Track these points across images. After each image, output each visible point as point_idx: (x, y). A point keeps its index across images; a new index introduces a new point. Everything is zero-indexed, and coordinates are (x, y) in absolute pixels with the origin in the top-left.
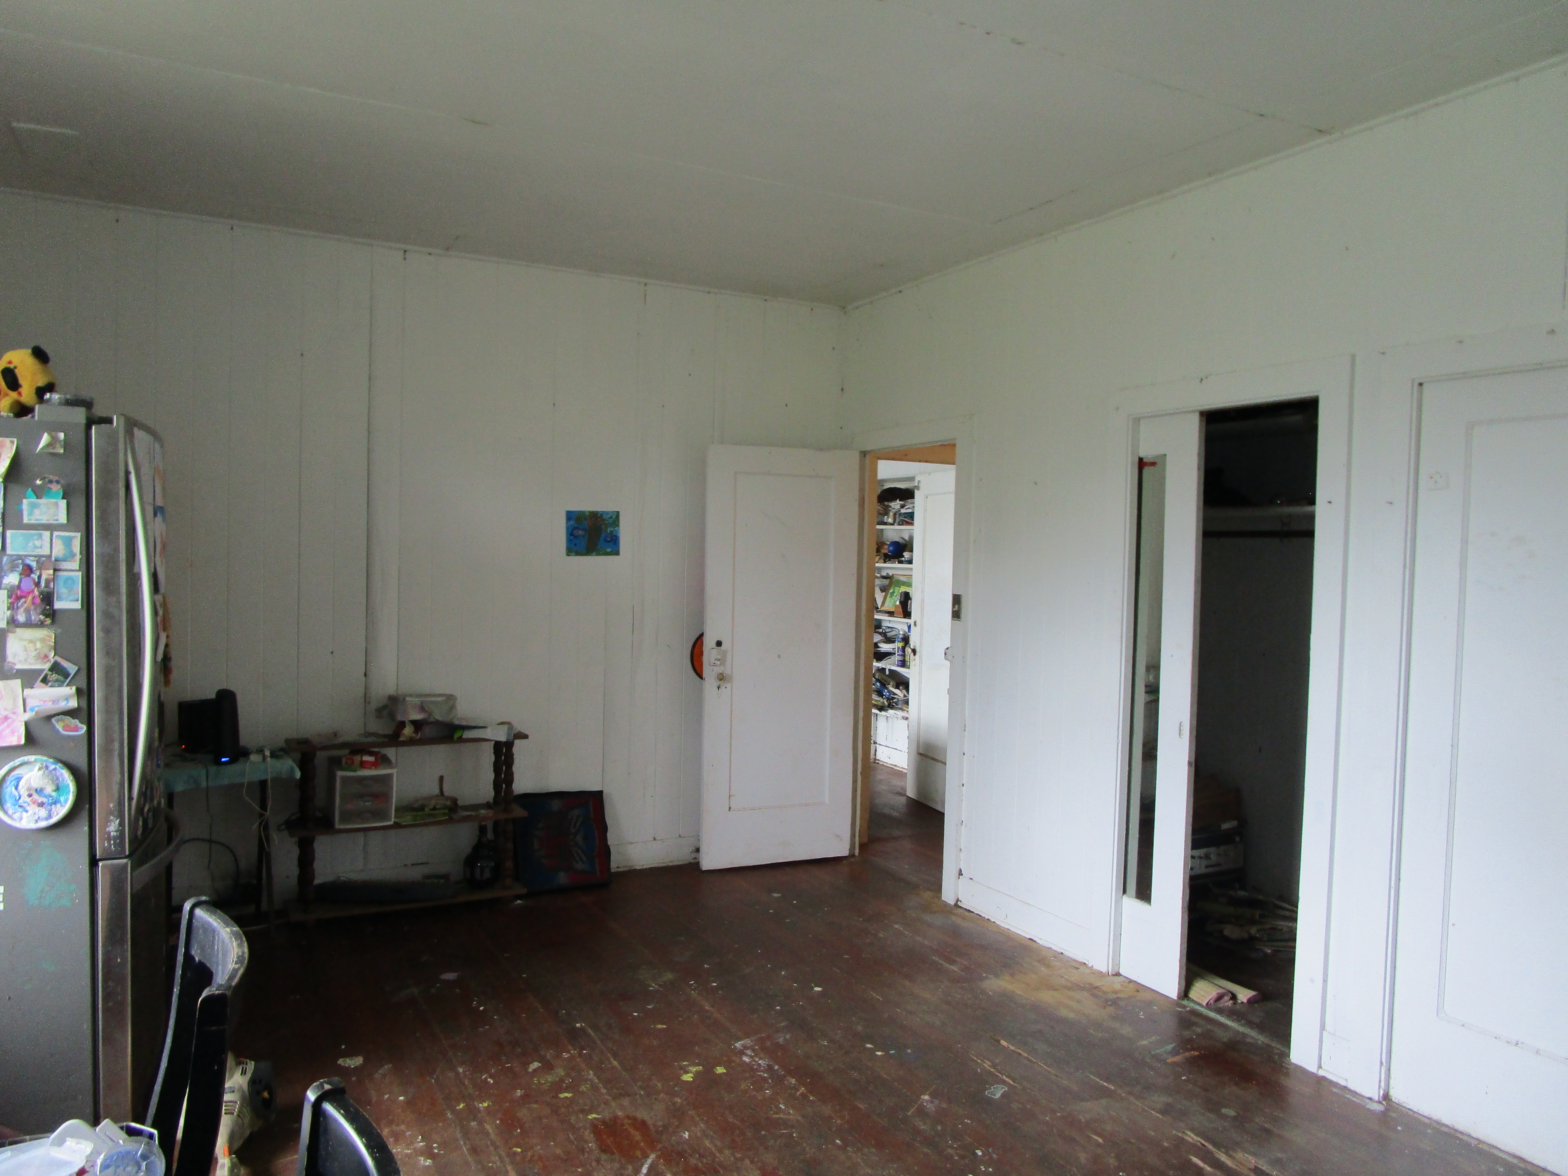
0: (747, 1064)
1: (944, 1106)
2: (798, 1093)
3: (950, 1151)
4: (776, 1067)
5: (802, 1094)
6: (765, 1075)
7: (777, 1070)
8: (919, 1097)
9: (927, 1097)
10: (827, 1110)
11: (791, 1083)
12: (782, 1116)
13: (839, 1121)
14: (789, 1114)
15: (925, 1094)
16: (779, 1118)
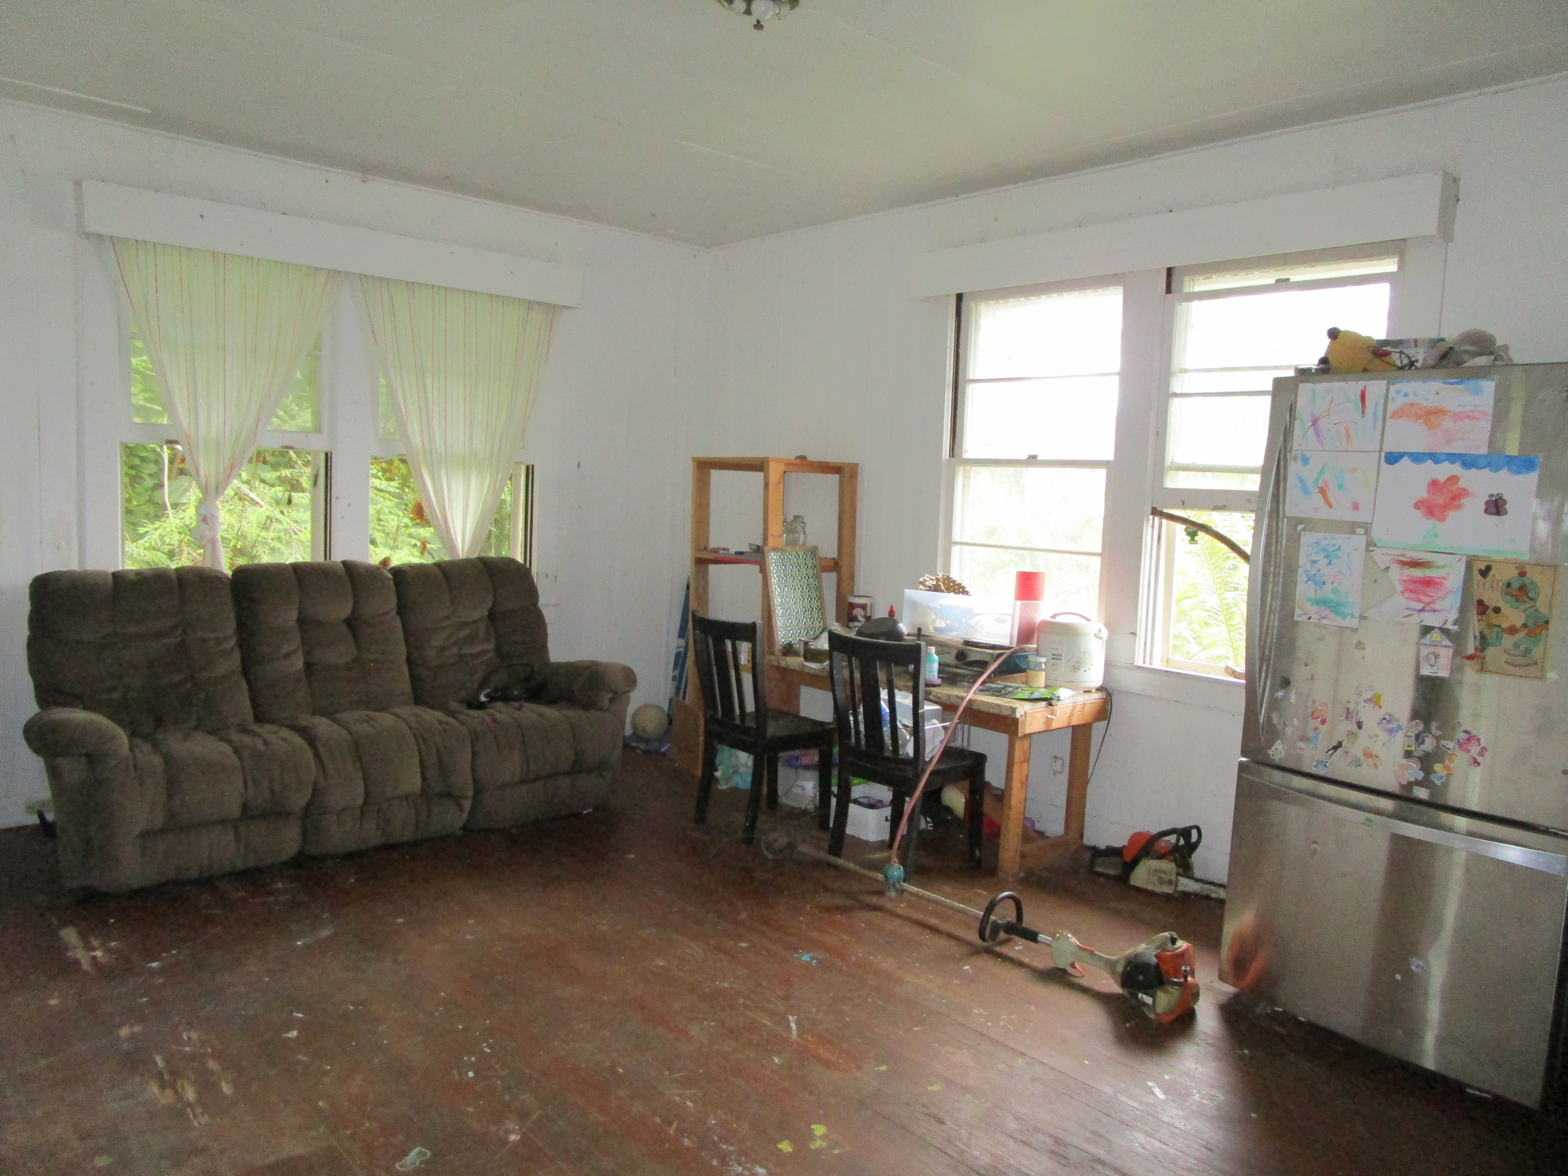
0: (755, 1162)
1: (493, 1128)
2: (675, 1125)
3: (502, 1073)
4: (715, 1162)
5: (670, 1124)
6: (725, 1147)
7: (713, 1157)
8: (524, 1135)
9: (513, 1137)
10: (638, 1107)
11: (690, 1139)
12: (688, 1092)
13: (622, 1093)
14: (679, 1096)
15: (515, 1142)
16: (690, 1089)
